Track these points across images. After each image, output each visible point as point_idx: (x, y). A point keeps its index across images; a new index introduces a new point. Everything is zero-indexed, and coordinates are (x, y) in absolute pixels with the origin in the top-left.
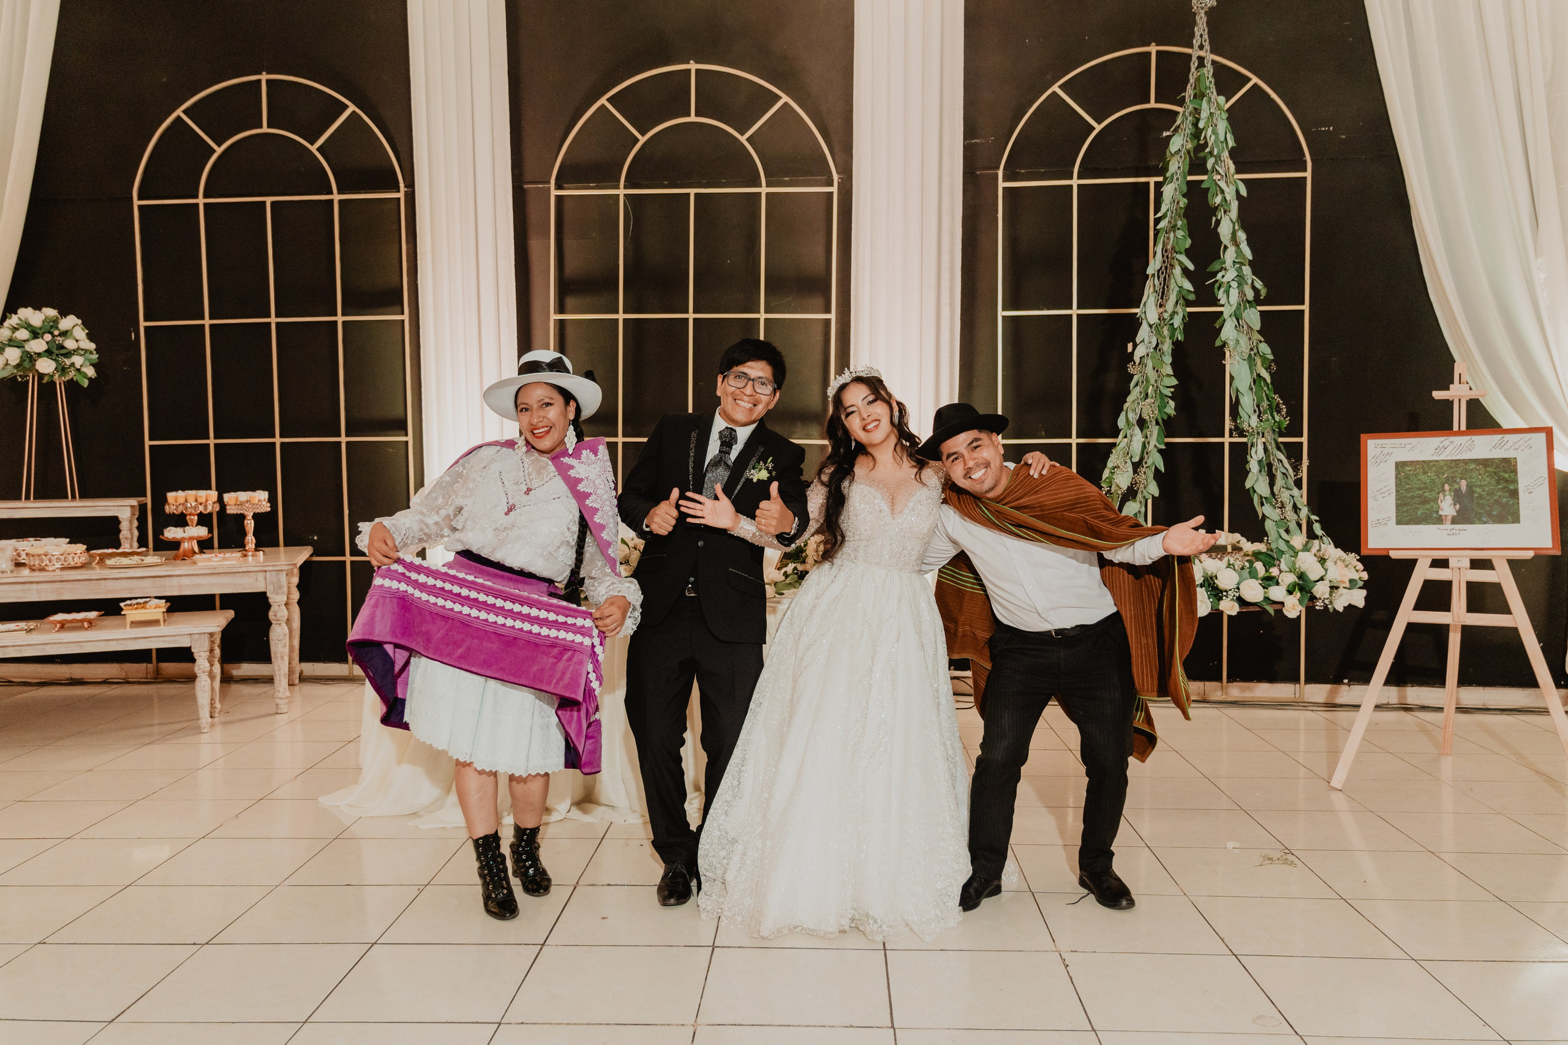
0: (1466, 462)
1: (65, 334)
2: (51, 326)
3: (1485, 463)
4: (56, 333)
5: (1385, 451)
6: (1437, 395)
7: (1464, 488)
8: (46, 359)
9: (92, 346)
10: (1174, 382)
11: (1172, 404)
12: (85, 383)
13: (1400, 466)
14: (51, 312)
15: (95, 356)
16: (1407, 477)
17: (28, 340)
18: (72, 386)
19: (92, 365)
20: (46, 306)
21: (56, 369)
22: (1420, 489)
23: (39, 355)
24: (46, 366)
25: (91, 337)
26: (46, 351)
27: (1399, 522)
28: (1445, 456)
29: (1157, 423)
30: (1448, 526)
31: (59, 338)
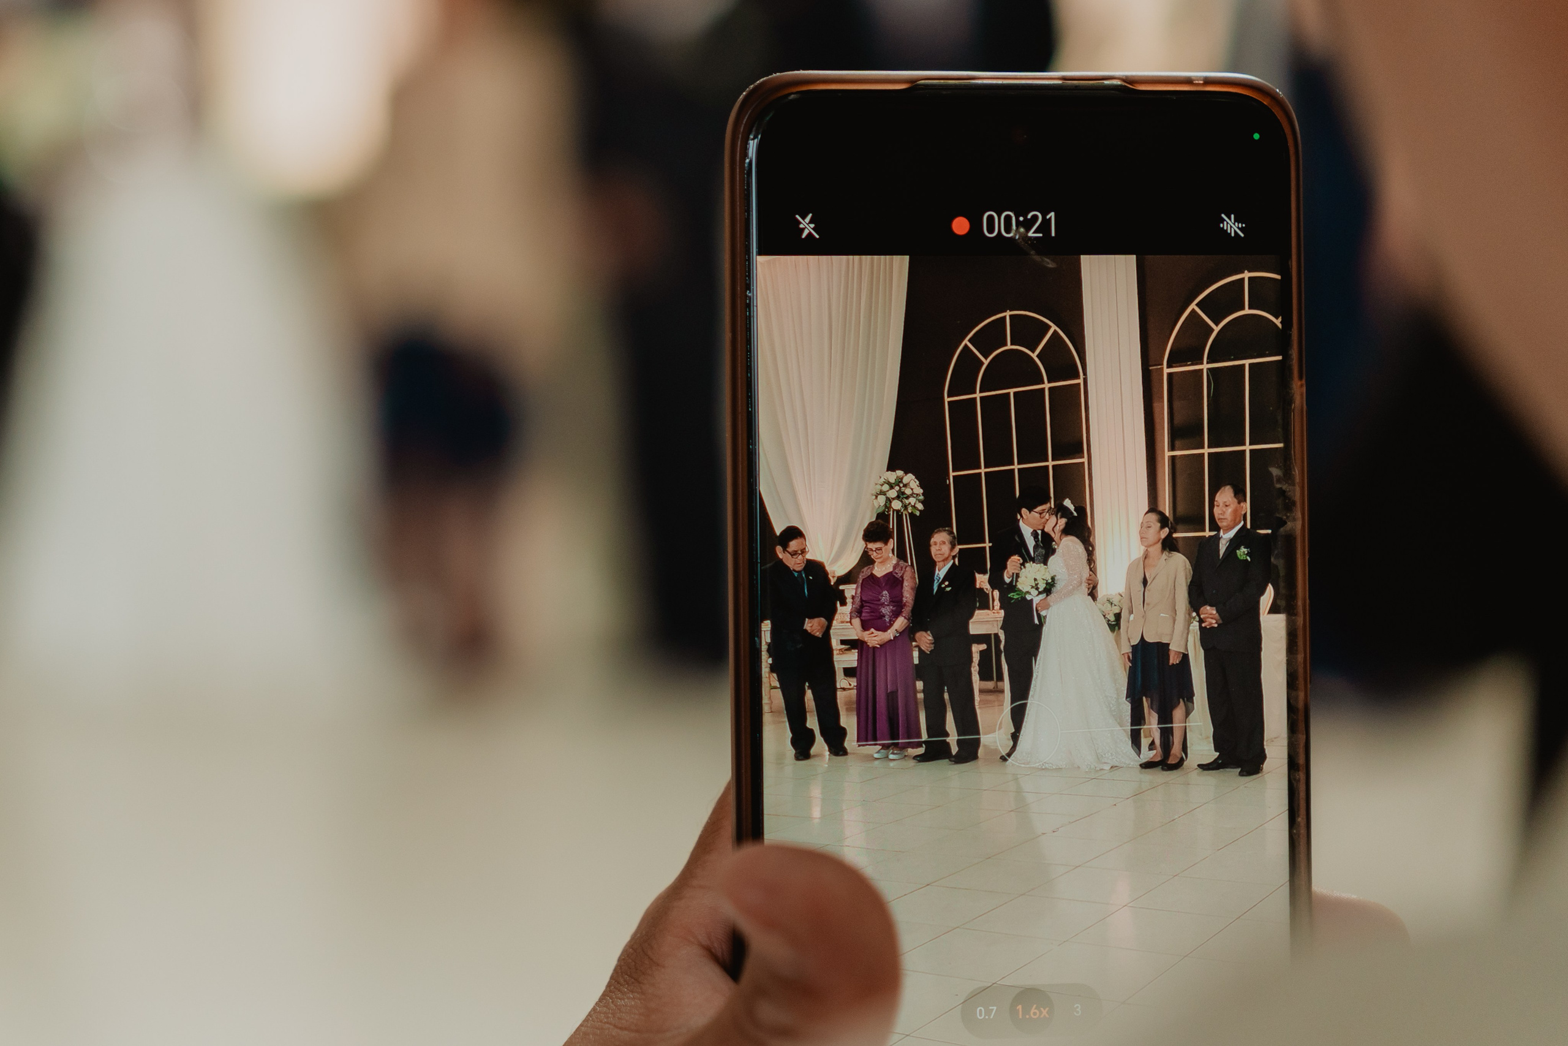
1: (905, 486)
2: (899, 481)
4: (901, 485)
8: (896, 501)
9: (921, 491)
12: (918, 513)
14: (900, 473)
15: (922, 497)
17: (888, 491)
18: (912, 515)
19: (922, 502)
20: (898, 470)
21: (902, 506)
23: (894, 499)
24: (897, 505)
25: (921, 486)
26: (897, 497)
31: (903, 488)
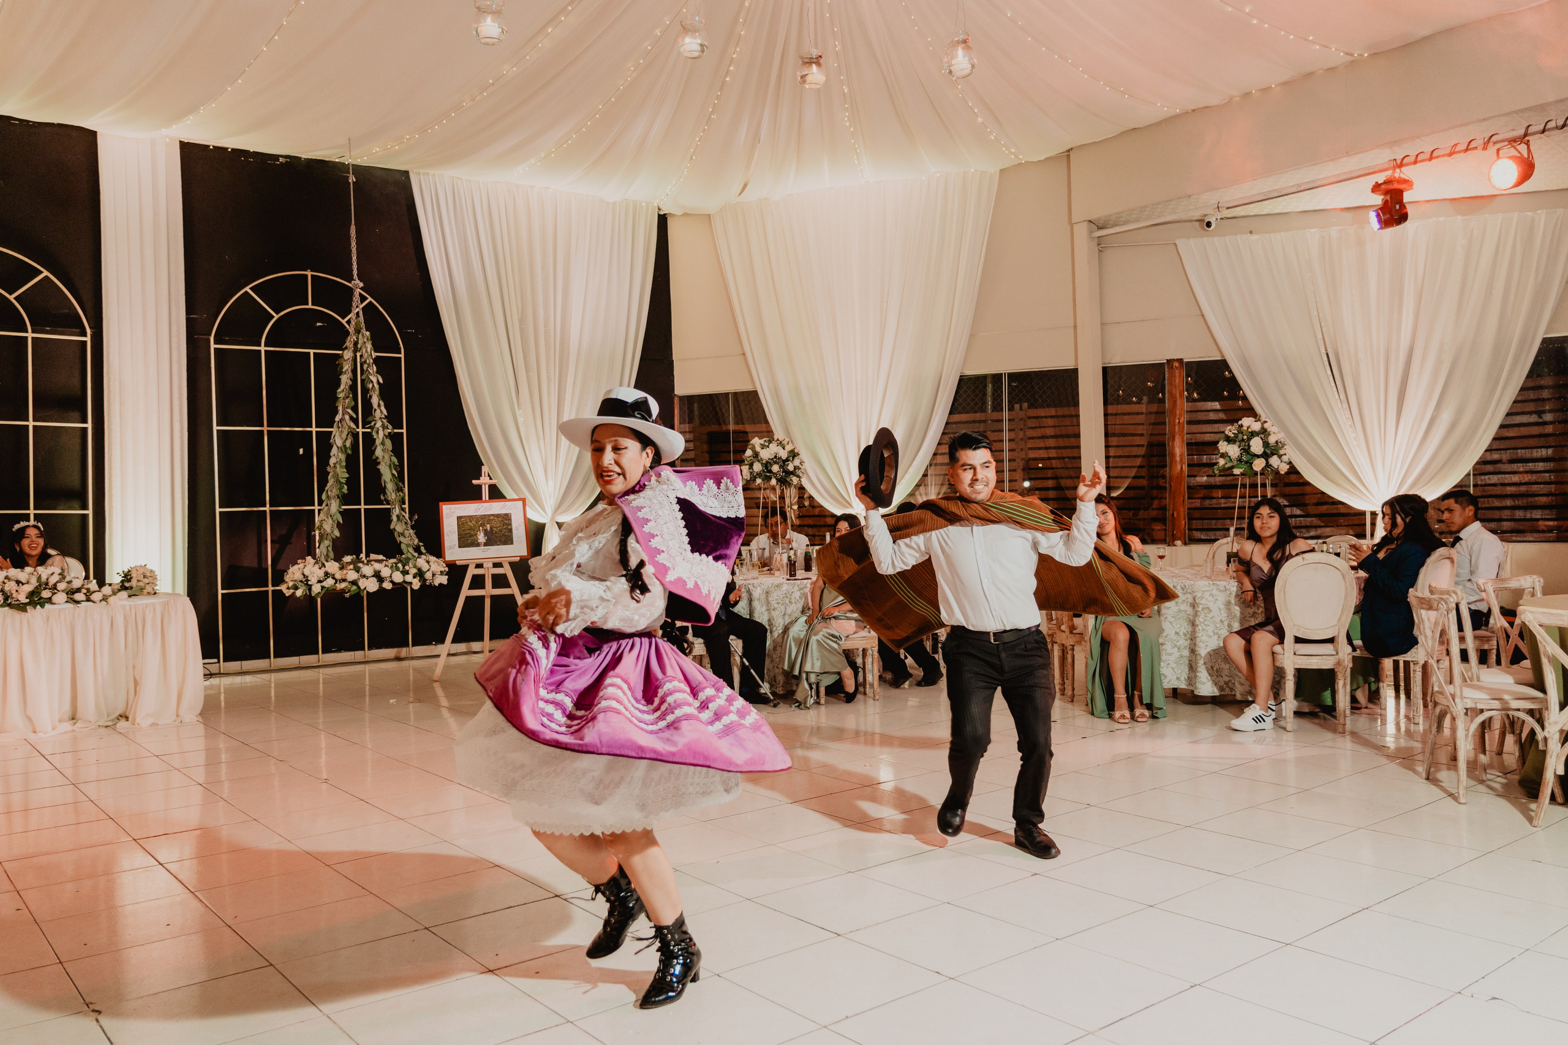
0: (489, 516)
3: (498, 516)
5: (452, 511)
6: (475, 482)
7: (489, 529)
10: (347, 475)
11: (346, 487)
13: (459, 518)
16: (463, 524)
22: (468, 530)
27: (459, 547)
28: (480, 513)
29: (338, 497)
30: (482, 547)
